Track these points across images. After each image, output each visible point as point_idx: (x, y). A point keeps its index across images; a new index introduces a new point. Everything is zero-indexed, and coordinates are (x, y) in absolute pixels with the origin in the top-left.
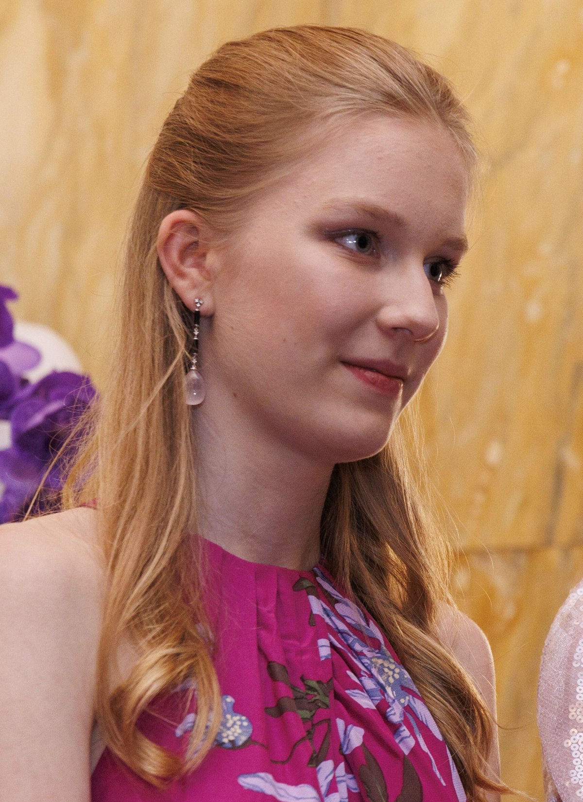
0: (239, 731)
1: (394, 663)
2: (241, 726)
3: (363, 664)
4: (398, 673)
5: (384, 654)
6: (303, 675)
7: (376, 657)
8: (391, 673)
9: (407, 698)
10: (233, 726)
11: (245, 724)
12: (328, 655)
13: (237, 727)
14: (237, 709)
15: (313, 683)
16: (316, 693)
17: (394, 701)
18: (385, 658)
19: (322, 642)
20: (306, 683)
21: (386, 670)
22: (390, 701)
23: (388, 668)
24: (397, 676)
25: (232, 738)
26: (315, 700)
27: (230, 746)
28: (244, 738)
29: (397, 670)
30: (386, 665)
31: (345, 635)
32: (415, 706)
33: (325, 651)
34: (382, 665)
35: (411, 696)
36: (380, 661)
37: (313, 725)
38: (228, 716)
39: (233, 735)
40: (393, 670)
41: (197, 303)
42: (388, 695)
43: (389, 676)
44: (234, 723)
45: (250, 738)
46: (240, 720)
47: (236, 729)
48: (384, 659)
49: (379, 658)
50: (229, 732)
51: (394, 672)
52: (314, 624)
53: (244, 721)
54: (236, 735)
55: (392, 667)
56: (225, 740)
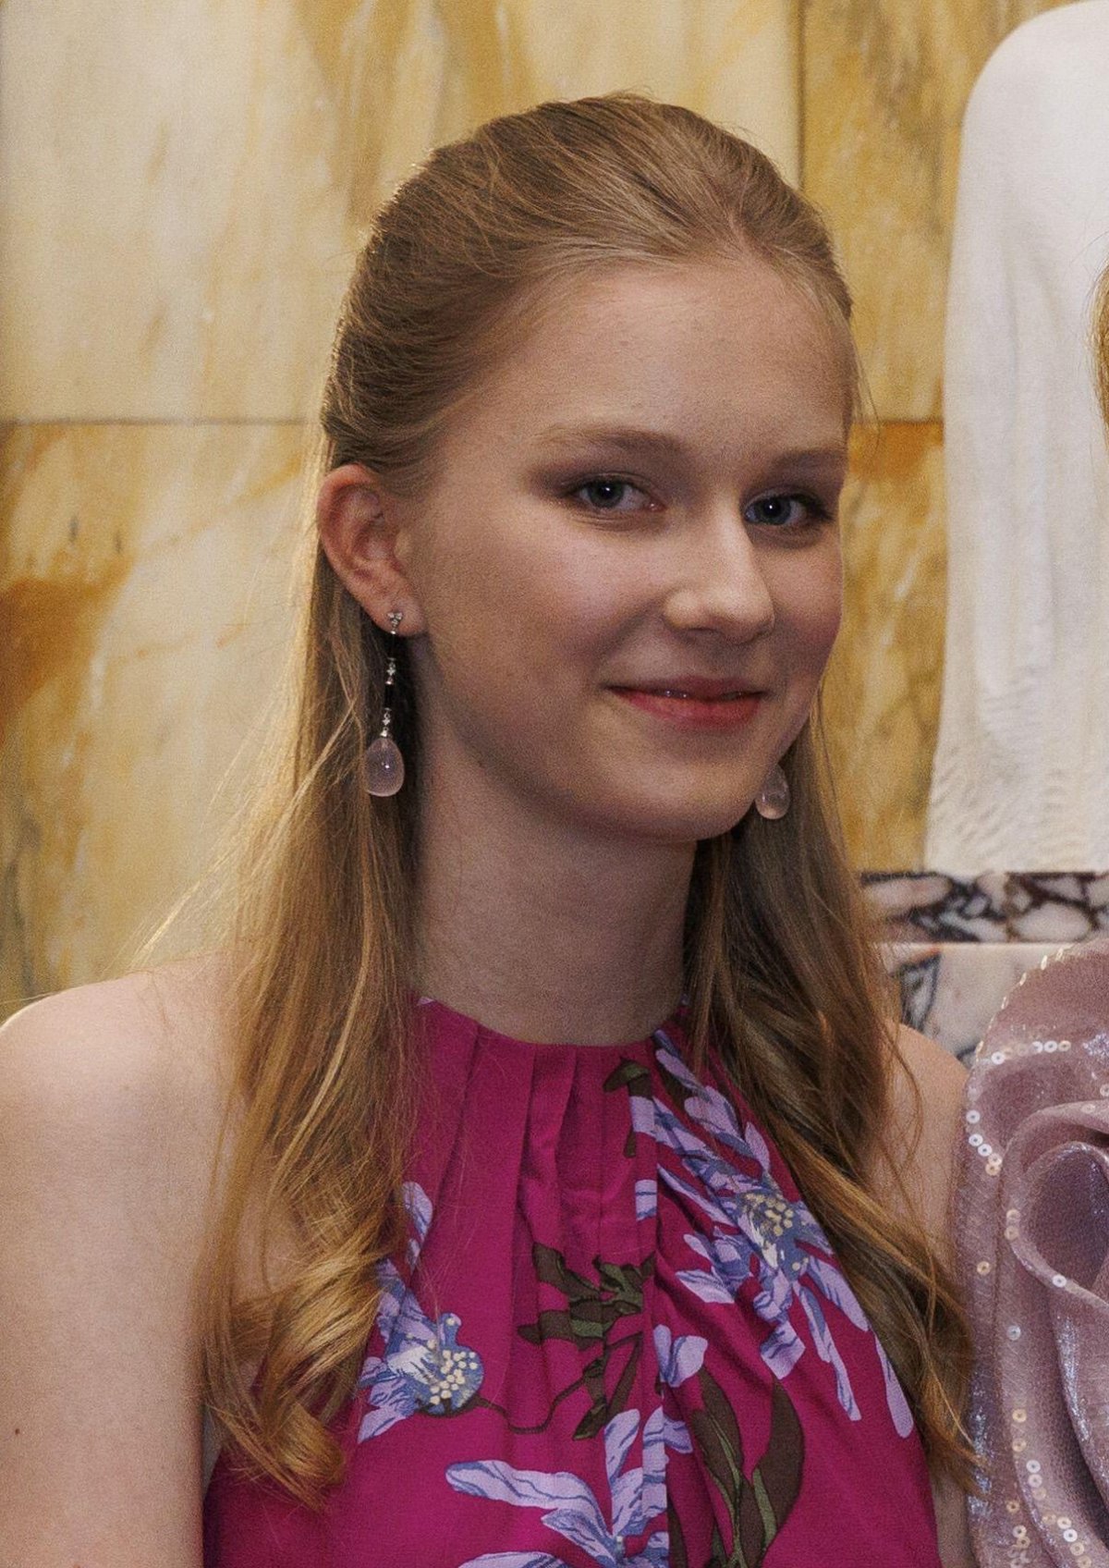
0: (462, 1380)
1: (784, 1202)
2: (466, 1372)
3: (724, 1211)
4: (790, 1219)
5: (766, 1186)
6: (598, 1257)
7: (753, 1191)
8: (778, 1218)
9: (806, 1260)
10: (451, 1372)
11: (474, 1366)
12: (652, 1210)
13: (458, 1373)
14: (462, 1339)
15: (614, 1271)
16: (617, 1289)
17: (776, 1273)
18: (769, 1193)
19: (646, 1185)
20: (602, 1269)
21: (769, 1214)
22: (770, 1273)
23: (774, 1210)
24: (788, 1224)
25: (446, 1395)
26: (615, 1302)
27: (441, 1409)
28: (467, 1394)
29: (790, 1214)
30: (770, 1204)
31: (694, 1160)
32: (819, 1274)
33: (646, 1203)
34: (763, 1205)
35: (812, 1258)
36: (760, 1199)
37: (606, 1347)
38: (446, 1353)
39: (450, 1389)
40: (783, 1215)
41: (392, 619)
42: (765, 1262)
43: (775, 1224)
44: (456, 1366)
45: (477, 1393)
46: (466, 1360)
47: (456, 1377)
48: (767, 1195)
49: (756, 1192)
50: (444, 1384)
51: (784, 1217)
52: (633, 1154)
53: (472, 1360)
54: (455, 1387)
55: (781, 1207)
56: (435, 1400)
